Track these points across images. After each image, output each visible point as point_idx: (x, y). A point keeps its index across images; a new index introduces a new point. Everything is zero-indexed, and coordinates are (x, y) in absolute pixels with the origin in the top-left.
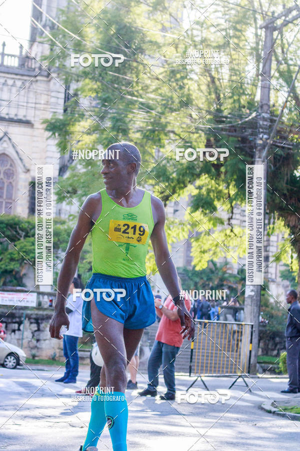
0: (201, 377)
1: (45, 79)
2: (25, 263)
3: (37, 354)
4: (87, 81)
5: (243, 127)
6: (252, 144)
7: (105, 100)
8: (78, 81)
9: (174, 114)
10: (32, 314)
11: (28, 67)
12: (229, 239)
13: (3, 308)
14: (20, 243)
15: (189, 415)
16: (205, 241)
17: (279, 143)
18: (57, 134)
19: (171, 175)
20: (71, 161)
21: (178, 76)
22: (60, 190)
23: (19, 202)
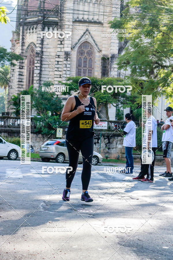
2: (100, 104)
3: (109, 156)
7: (145, 8)
10: (105, 134)
14: (97, 93)
20: (125, 45)
22: (120, 62)
23: (96, 69)
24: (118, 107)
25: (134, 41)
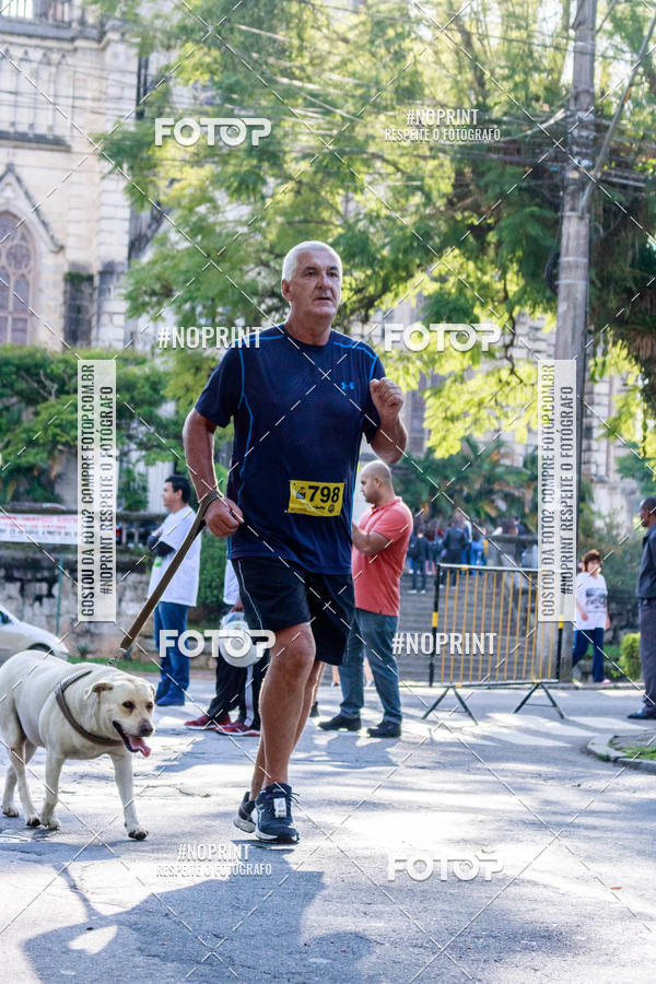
0: (453, 687)
1: (94, 45)
2: (60, 451)
3: (91, 647)
4: (190, 47)
5: (538, 143)
6: (557, 180)
7: (231, 89)
8: (169, 48)
9: (382, 117)
11: (55, 20)
12: (507, 389)
13: (15, 549)
14: (47, 408)
15: (434, 768)
16: (453, 396)
17: (616, 176)
18: (125, 166)
19: (378, 251)
20: (154, 227)
21: (391, 33)
22: (135, 289)
23: (43, 318)
24: (125, 459)
25: (191, 210)
